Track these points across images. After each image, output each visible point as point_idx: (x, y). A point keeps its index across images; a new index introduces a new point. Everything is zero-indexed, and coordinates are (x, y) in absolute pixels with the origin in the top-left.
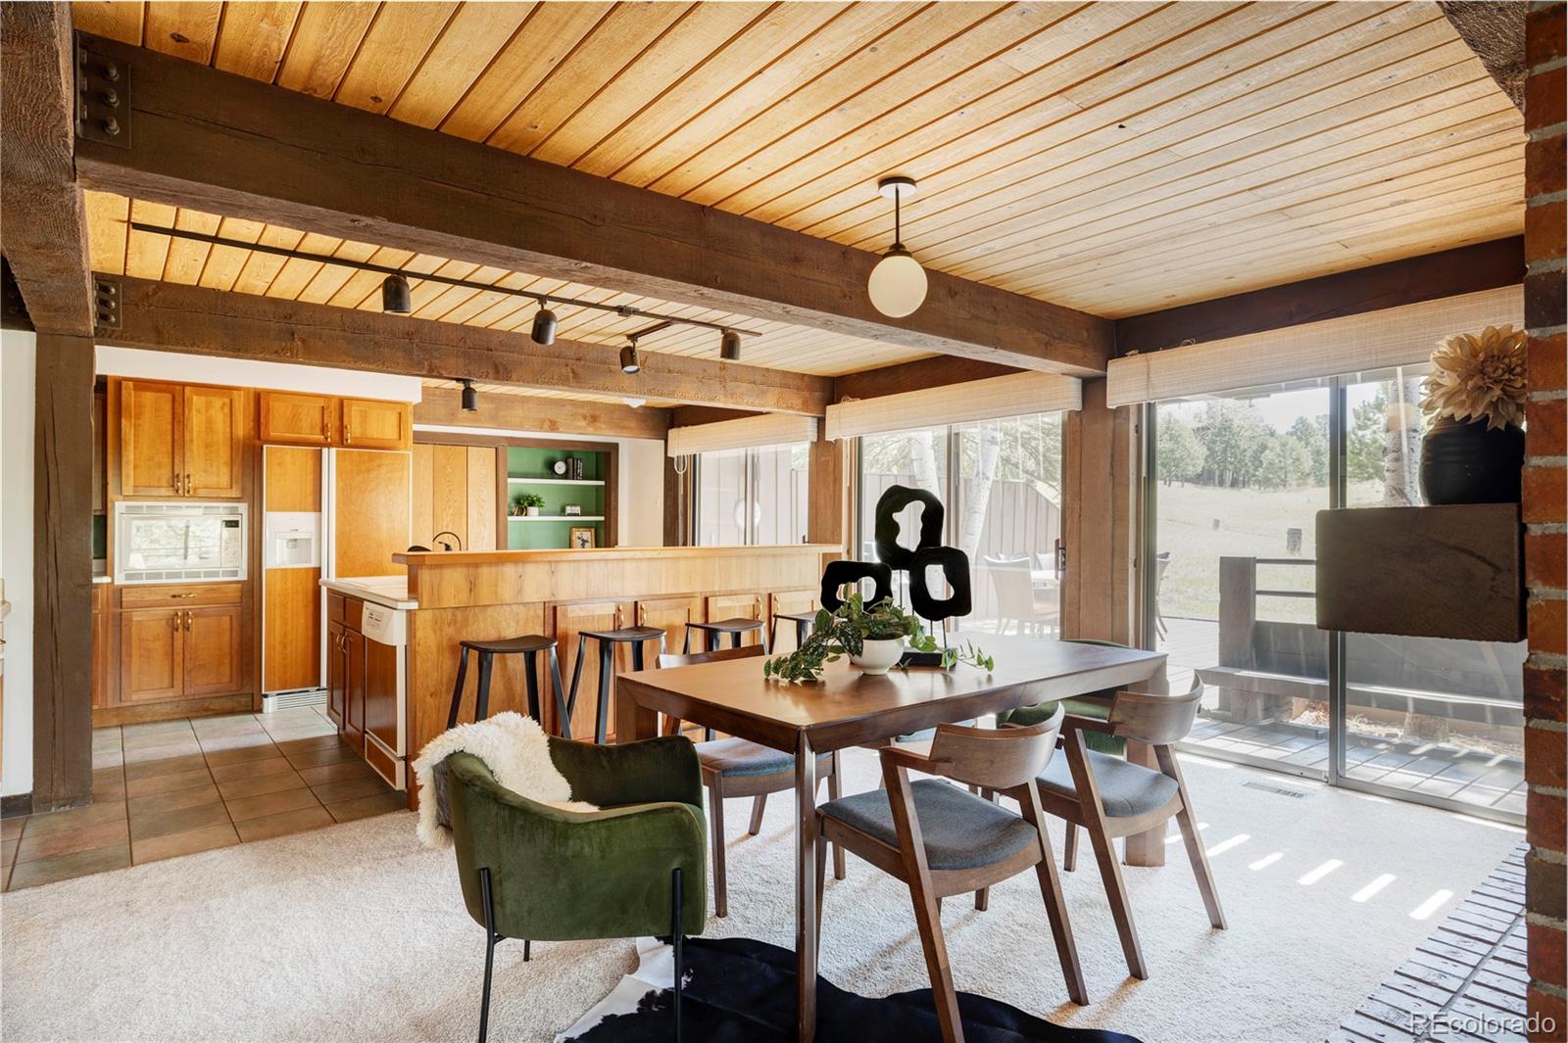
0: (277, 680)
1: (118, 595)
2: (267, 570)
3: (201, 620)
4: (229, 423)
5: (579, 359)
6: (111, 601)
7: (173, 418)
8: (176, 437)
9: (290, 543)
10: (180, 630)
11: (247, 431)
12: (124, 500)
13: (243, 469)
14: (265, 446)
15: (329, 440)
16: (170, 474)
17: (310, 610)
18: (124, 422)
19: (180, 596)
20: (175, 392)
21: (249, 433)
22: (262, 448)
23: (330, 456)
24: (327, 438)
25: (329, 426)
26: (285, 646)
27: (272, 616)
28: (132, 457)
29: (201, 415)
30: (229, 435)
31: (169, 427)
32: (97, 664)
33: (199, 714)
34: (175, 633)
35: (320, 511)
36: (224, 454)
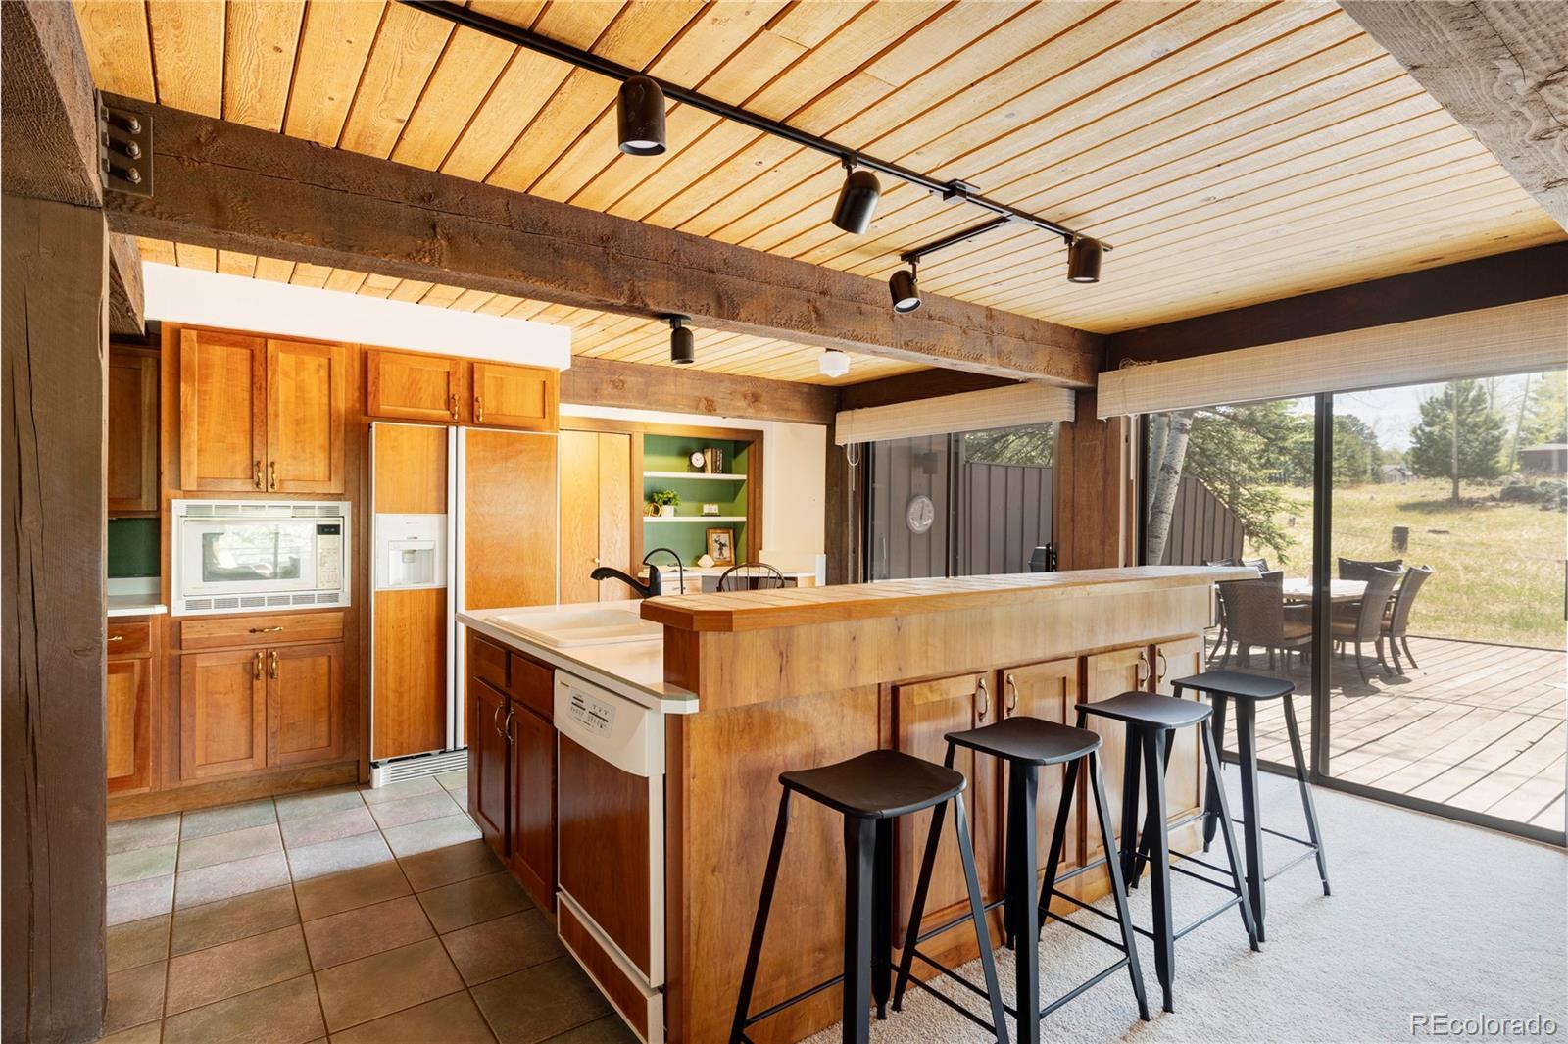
0: (390, 743)
1: (175, 630)
2: (377, 593)
3: (290, 663)
4: (327, 393)
5: (824, 293)
6: (167, 639)
7: (252, 384)
8: (255, 410)
9: (407, 555)
10: (262, 677)
11: (350, 402)
12: (185, 498)
13: (345, 455)
14: (374, 424)
15: (456, 417)
16: (248, 462)
17: (433, 647)
18: (183, 387)
19: (261, 631)
20: (255, 347)
21: (353, 406)
22: (370, 427)
23: (459, 436)
24: (453, 415)
25: (456, 397)
26: (400, 695)
27: (384, 656)
28: (195, 436)
29: (288, 377)
30: (326, 408)
31: (247, 395)
32: (147, 727)
33: (287, 790)
34: (255, 682)
35: (446, 512)
36: (320, 435)
